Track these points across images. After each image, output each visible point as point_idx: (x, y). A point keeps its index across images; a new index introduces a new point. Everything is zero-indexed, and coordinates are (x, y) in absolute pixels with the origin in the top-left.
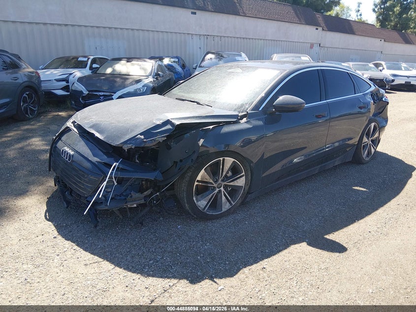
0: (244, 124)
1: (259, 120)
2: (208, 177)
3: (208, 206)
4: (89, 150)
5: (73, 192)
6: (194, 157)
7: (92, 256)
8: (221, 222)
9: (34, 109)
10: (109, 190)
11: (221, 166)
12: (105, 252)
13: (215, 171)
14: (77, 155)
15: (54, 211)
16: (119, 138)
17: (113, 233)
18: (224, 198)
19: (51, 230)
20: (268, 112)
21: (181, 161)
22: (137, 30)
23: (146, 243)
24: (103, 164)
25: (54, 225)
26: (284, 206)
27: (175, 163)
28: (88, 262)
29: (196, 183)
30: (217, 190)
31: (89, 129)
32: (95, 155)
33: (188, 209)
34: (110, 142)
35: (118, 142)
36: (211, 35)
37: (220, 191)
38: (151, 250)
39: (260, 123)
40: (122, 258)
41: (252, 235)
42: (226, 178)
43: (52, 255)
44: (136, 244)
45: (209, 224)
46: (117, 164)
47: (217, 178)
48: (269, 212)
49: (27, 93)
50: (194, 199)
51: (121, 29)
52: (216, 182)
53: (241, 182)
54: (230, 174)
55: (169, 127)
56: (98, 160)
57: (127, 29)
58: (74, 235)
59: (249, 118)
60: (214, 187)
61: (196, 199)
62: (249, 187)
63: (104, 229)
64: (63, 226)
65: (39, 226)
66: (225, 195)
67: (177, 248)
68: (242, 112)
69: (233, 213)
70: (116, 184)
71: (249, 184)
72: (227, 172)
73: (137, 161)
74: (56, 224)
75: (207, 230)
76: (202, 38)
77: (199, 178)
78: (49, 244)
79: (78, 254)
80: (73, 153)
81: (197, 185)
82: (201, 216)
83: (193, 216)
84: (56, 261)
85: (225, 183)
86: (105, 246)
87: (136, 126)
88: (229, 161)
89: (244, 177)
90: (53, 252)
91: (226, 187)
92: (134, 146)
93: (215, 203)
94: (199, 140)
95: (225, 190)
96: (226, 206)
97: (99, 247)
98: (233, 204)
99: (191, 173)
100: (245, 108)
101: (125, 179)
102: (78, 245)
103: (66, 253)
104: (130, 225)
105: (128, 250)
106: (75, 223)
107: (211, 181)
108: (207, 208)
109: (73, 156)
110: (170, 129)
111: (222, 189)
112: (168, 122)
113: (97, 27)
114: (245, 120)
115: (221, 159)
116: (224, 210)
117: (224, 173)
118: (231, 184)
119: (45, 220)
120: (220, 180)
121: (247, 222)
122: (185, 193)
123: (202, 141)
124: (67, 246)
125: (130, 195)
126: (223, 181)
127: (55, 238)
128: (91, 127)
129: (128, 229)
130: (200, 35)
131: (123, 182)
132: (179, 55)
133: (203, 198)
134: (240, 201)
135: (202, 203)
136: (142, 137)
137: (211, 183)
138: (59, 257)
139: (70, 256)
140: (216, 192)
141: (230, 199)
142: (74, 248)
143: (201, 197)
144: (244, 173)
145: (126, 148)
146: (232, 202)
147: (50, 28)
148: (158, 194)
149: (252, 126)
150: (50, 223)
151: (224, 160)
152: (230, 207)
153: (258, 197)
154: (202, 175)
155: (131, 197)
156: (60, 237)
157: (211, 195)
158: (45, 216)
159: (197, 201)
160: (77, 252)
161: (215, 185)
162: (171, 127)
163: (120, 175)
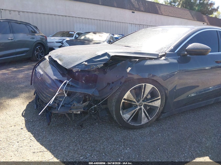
0: (162, 61)
1: (174, 59)
2: (132, 97)
3: (131, 119)
4: (52, 72)
5: (40, 99)
6: (123, 80)
7: (41, 146)
8: (140, 132)
9: (42, 56)
10: (61, 100)
11: (143, 90)
12: (51, 145)
13: (138, 92)
14: (45, 75)
15: (29, 111)
16: (71, 63)
17: (61, 131)
18: (143, 114)
19: (22, 123)
20: (181, 55)
21: (113, 83)
22: (102, 20)
23: (82, 141)
24: (59, 81)
25: (25, 120)
26: (189, 125)
27: (109, 84)
28: (36, 151)
29: (123, 101)
30: (139, 107)
31: (55, 58)
32: (55, 75)
33: (116, 119)
34: (65, 66)
35: (70, 66)
36: (142, 25)
37: (141, 109)
38: (84, 147)
39: (175, 61)
40: (61, 151)
41: (164, 146)
42: (146, 99)
43: (14, 142)
44: (75, 141)
45: (131, 132)
46: (68, 82)
47: (139, 98)
48: (178, 129)
49: (39, 47)
50: (121, 112)
51: (94, 19)
52: (138, 101)
53: (157, 103)
54: (149, 97)
55: (106, 57)
56: (56, 78)
57: (97, 20)
58: (35, 129)
59: (167, 57)
60: (137, 105)
61: (123, 113)
62: (164, 108)
63: (56, 127)
64: (30, 121)
65: (15, 119)
66: (144, 112)
67: (104, 149)
68: (162, 53)
69: (149, 126)
70: (66, 95)
71: (163, 106)
72: (147, 95)
73: (83, 82)
74: (26, 120)
75: (128, 137)
76: (137, 25)
77: (125, 97)
78: (16, 133)
79: (32, 143)
80: (43, 73)
81: (124, 102)
82: (125, 126)
83: (119, 125)
84: (14, 146)
85: (145, 103)
86: (52, 140)
87: (84, 57)
88: (149, 87)
89: (160, 100)
90: (16, 139)
91: (145, 106)
92: (80, 69)
93: (136, 117)
94: (128, 68)
95: (145, 108)
96: (145, 121)
97: (48, 140)
98: (150, 119)
99: (119, 93)
100: (164, 51)
101: (73, 93)
102: (34, 136)
103: (24, 141)
104: (74, 126)
105: (68, 145)
106: (39, 120)
107: (134, 100)
108: (130, 120)
109: (42, 75)
110: (107, 59)
111: (142, 107)
112: (106, 54)
113: (82, 18)
114: (163, 58)
115: (144, 84)
116: (143, 123)
117: (145, 96)
118: (150, 104)
119: (21, 116)
120: (141, 100)
121: (160, 135)
122: (114, 107)
123: (129, 69)
124: (27, 136)
125: (73, 105)
126: (143, 101)
127: (22, 129)
128: (56, 57)
129: (72, 129)
130: (136, 24)
131: (71, 95)
132: (123, 34)
133: (127, 112)
134: (156, 118)
135: (126, 116)
136: (86, 63)
137: (134, 102)
138: (18, 144)
139: (26, 144)
140: (138, 109)
141: (148, 115)
142: (31, 138)
143: (126, 111)
144: (160, 97)
145: (74, 70)
146: (149, 118)
147: (57, 17)
148: (96, 106)
149: (169, 63)
150: (23, 118)
151: (145, 85)
152: (148, 121)
153: (169, 116)
154: (128, 95)
155: (74, 105)
156: (25, 129)
157: (134, 110)
158: (22, 114)
159: (123, 114)
160: (32, 142)
161: (137, 104)
162: (108, 58)
163: (69, 89)
